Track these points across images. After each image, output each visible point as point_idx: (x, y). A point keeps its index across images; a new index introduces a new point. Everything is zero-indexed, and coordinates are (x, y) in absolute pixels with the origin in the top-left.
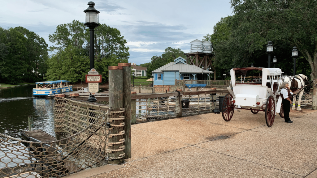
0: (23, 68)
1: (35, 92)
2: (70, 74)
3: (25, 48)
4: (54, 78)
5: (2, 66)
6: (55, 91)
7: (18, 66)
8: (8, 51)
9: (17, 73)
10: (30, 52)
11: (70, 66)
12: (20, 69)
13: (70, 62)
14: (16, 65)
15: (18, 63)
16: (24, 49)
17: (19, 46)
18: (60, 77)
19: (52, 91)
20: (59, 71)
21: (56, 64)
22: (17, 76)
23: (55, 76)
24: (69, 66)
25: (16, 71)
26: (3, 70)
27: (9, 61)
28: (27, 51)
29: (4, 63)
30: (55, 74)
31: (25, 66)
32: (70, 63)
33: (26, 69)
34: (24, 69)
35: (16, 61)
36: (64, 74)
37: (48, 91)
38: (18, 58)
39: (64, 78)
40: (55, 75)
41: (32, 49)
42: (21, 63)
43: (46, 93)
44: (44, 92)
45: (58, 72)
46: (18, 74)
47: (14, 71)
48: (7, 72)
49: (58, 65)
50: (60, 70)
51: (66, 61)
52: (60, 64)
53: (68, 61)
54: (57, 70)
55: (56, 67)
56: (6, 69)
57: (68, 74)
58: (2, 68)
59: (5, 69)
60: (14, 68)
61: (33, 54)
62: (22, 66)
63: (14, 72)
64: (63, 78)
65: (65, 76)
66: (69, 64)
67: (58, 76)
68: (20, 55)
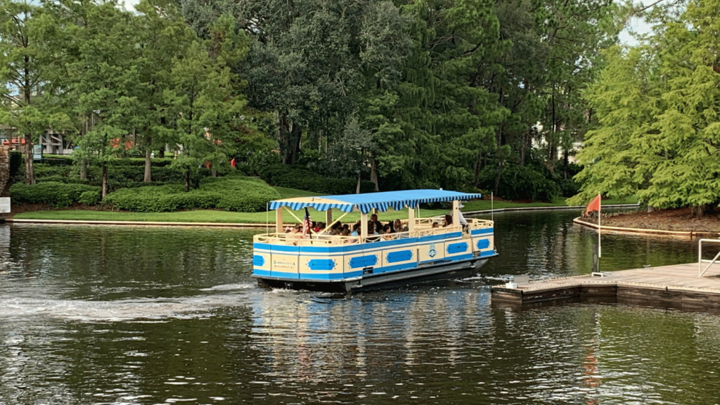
0: (475, 128)
1: (260, 261)
2: (703, 154)
3: (490, 22)
4: (617, 176)
5: (381, 116)
6: (373, 259)
7: (456, 117)
8: (411, 41)
9: (450, 151)
10: (516, 42)
11: (706, 112)
12: (462, 128)
13: (708, 85)
14: (447, 109)
15: (457, 98)
16: (487, 26)
17: (462, 13)
18: (648, 176)
19: (348, 258)
20: (644, 138)
21: (630, 98)
22: (449, 163)
23: (623, 168)
24: (699, 108)
25: (444, 138)
26: (385, 134)
27: (416, 89)
28: (504, 36)
29: (391, 99)
30: (624, 153)
31: (488, 114)
32: (707, 91)
33: (492, 128)
34: (481, 131)
35: (449, 92)
36: (673, 155)
37: (325, 256)
38: (459, 73)
39: (669, 178)
40: (626, 161)
41: (529, 26)
42: (469, 102)
43: (313, 264)
44: (306, 258)
45: (640, 147)
46: (453, 156)
47: (436, 141)
48: (401, 145)
49: (644, 105)
50: (650, 132)
51: (684, 79)
52: (654, 100)
53: (696, 79)
54: (637, 130)
55: (632, 118)
56: (398, 129)
57: (694, 154)
58: (382, 126)
59: (394, 130)
60: (438, 128)
61: (529, 53)
62: (476, 113)
63: (433, 146)
64: (663, 179)
65: (679, 168)
66: (698, 98)
67: (638, 169)
68: (464, 60)
